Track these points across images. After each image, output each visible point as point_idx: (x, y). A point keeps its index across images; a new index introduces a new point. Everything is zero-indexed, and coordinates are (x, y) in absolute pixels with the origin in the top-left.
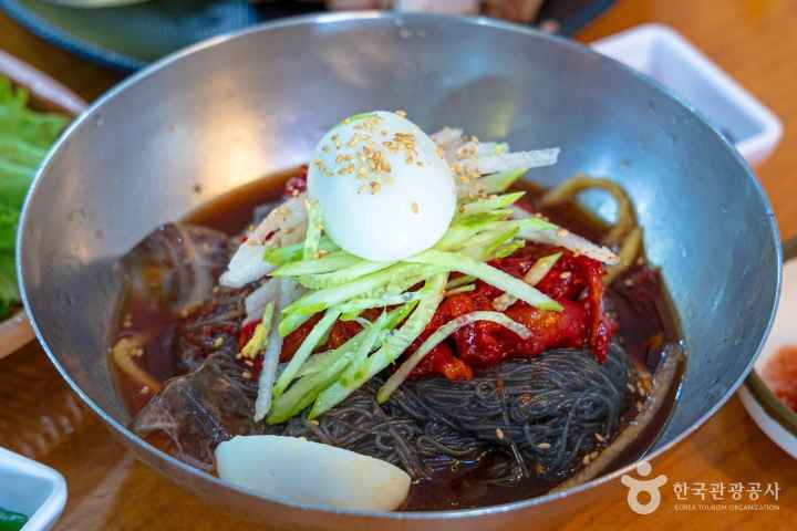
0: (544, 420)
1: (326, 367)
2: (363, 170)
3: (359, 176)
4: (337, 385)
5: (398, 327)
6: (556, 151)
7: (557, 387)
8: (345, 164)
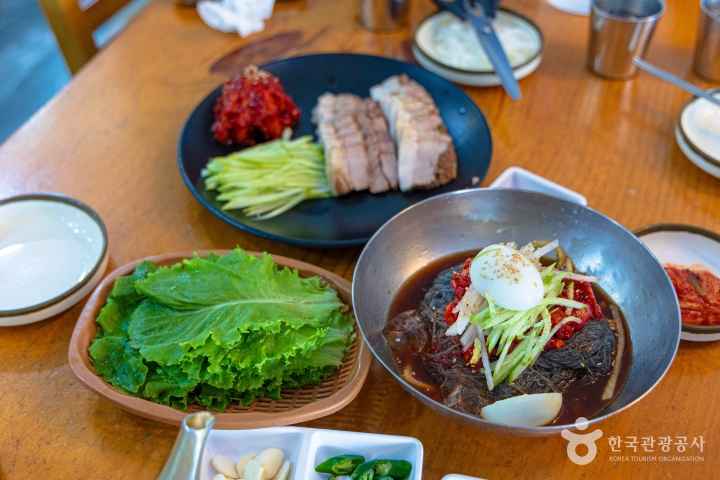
0: (596, 353)
4: (520, 365)
5: (540, 335)
6: (557, 241)
7: (595, 339)
8: (499, 274)
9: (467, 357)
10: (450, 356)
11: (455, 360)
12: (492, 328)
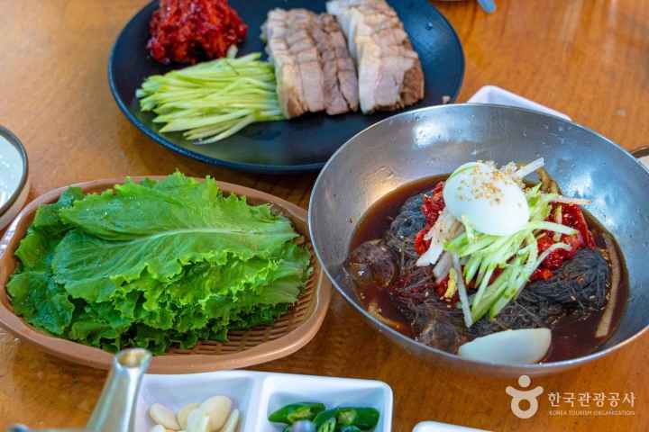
0: (588, 285)
1: (494, 292)
2: (489, 194)
3: (488, 197)
4: (502, 298)
5: (525, 263)
6: (542, 159)
7: (586, 269)
8: (478, 194)
9: (441, 290)
10: (422, 290)
11: (427, 294)
12: (469, 256)
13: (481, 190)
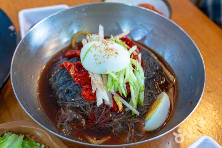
3: (112, 55)
4: (141, 93)
11: (111, 115)
13: (107, 54)
